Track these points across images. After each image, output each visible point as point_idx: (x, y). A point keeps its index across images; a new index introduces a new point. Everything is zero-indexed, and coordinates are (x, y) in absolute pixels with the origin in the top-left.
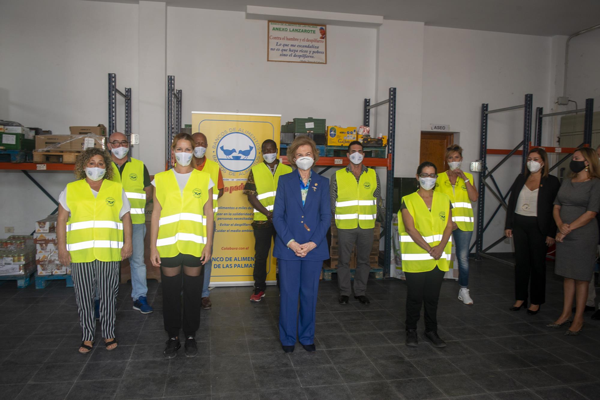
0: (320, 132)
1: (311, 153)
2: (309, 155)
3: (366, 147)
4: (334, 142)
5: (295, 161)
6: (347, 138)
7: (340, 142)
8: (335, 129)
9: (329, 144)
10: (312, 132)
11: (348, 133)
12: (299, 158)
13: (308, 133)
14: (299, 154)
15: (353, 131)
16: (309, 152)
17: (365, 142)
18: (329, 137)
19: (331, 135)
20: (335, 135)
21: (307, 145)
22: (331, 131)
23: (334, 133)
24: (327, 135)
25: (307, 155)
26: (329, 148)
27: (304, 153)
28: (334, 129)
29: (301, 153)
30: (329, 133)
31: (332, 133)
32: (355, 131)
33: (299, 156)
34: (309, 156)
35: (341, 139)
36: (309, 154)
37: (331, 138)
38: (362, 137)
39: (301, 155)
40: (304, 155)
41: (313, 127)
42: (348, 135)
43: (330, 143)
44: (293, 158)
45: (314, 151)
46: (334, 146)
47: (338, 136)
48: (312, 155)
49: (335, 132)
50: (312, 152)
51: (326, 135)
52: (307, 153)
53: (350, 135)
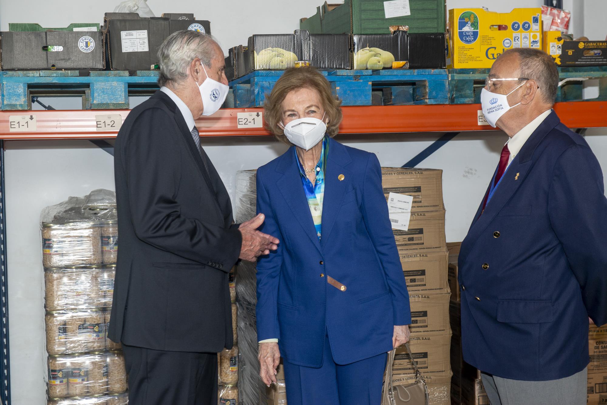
0: (430, 28)
1: (318, 107)
2: (314, 112)
3: (570, 69)
4: (472, 59)
5: (283, 129)
6: (513, 43)
7: (491, 57)
8: (476, 17)
9: (457, 65)
10: (405, 28)
11: (515, 27)
12: (291, 120)
13: (395, 32)
14: (289, 110)
15: (531, 22)
16: (314, 104)
17: (570, 52)
18: (457, 44)
19: (462, 35)
20: (475, 34)
21: (306, 87)
22: (462, 24)
23: (472, 29)
24: (451, 38)
25: (309, 113)
26: (457, 77)
27: (301, 108)
28: (472, 16)
29: (293, 109)
30: (456, 31)
31: (466, 29)
32: (536, 20)
33: (289, 116)
34: (312, 115)
35: (495, 48)
36: (313, 109)
37: (463, 44)
38: (559, 39)
39: (294, 114)
40: (301, 113)
41: (409, 13)
42: (515, 34)
43: (460, 62)
44: (278, 122)
45: (327, 101)
46: (474, 71)
47: (486, 39)
48: (321, 111)
49: (475, 24)
50: (320, 106)
51: (447, 36)
52: (308, 107)
53: (521, 33)
